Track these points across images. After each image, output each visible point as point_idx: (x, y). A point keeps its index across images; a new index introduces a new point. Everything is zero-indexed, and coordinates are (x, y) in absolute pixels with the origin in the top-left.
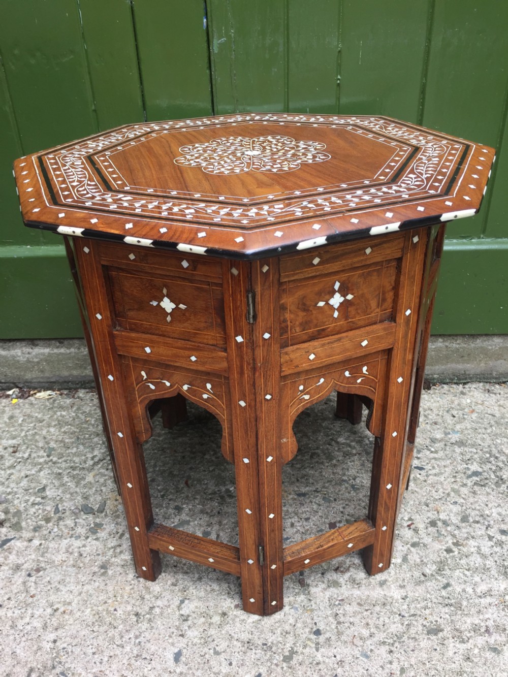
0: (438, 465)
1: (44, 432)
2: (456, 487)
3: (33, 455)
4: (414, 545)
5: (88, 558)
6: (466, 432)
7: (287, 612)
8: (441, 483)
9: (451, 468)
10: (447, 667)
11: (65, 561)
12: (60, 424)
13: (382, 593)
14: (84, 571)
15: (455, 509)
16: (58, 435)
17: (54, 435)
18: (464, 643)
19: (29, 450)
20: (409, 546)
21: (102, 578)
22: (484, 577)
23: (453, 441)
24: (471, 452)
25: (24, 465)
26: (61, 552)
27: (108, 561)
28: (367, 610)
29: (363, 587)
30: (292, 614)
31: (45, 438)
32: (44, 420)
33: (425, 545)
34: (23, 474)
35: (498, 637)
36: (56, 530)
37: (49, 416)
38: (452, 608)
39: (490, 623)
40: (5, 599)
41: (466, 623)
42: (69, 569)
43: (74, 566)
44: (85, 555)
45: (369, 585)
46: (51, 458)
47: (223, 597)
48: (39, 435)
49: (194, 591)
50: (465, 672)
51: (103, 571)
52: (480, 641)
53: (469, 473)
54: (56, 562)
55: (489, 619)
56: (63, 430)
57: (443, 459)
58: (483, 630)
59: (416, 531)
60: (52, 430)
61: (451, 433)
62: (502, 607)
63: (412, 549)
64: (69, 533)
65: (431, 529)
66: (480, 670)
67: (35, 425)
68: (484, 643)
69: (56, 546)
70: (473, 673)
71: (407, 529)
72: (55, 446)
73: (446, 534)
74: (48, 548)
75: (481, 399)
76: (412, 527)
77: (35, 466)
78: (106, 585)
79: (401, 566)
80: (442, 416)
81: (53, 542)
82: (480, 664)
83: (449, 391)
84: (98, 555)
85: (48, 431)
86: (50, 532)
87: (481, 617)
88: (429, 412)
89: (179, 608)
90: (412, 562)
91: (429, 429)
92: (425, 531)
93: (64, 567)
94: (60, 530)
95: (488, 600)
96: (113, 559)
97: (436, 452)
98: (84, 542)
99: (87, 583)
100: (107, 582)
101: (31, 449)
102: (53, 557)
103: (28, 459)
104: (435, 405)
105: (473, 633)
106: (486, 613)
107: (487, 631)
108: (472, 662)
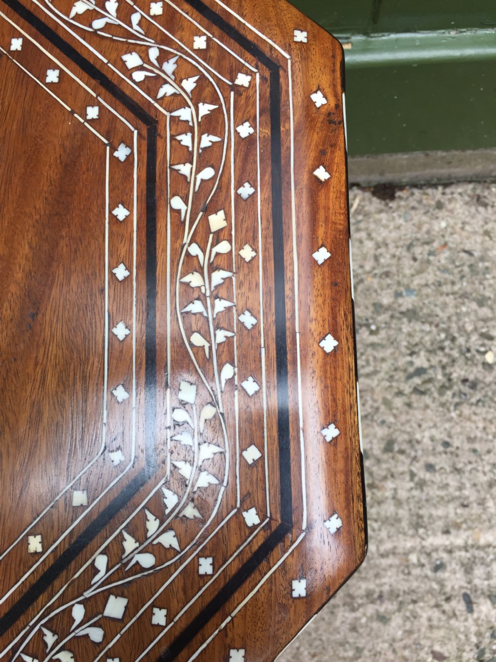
0: (375, 358)
2: (389, 397)
6: (425, 291)
8: (372, 390)
9: (390, 362)
10: (332, 638)
15: (381, 432)
18: (354, 611)
22: (393, 530)
23: (403, 309)
24: (422, 331)
35: (390, 606)
39: (386, 588)
50: (348, 642)
52: (371, 609)
53: (411, 370)
55: (385, 584)
57: (383, 346)
58: (376, 596)
61: (404, 293)
62: (402, 568)
66: (363, 640)
68: (374, 612)
70: (355, 643)
75: (463, 217)
80: (399, 259)
82: (364, 635)
83: (420, 202)
87: (378, 582)
91: (376, 286)
95: (391, 560)
97: (377, 332)
104: (394, 235)
105: (365, 600)
106: (384, 577)
107: (381, 597)
108: (357, 631)
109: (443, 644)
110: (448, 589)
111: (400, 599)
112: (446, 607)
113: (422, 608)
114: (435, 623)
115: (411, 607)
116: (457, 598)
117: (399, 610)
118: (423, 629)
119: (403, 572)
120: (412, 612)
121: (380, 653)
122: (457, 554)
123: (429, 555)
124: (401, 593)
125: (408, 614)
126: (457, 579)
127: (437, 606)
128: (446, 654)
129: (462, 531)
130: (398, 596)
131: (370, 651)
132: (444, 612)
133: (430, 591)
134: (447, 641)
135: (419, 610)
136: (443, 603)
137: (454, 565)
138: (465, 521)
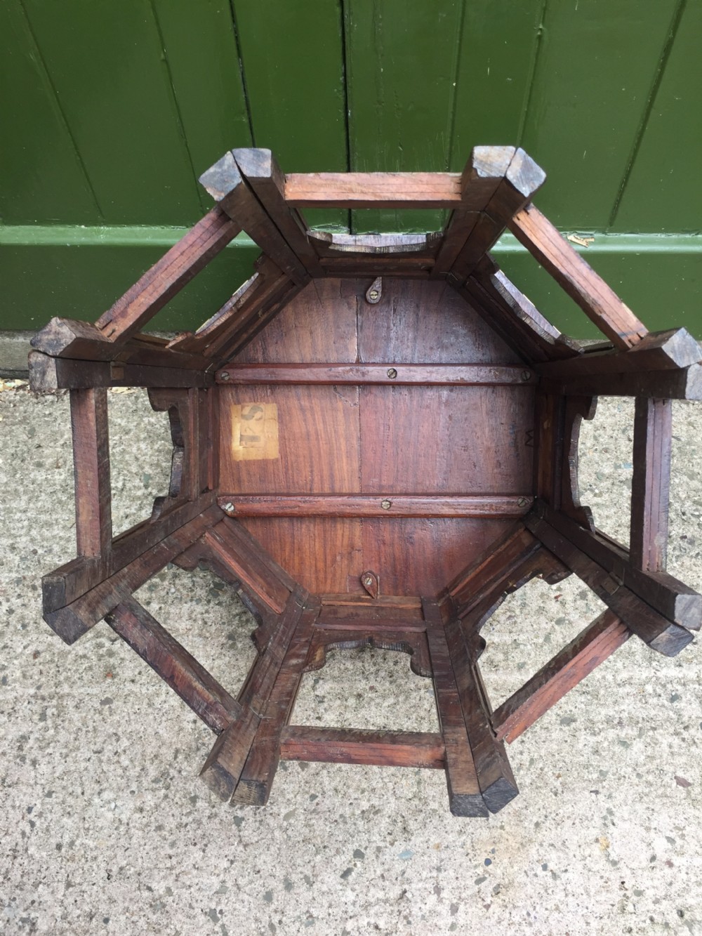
0: (600, 515)
1: (134, 449)
3: (129, 485)
4: (559, 622)
5: (214, 628)
7: (423, 696)
9: (614, 519)
10: (576, 760)
11: (190, 630)
12: (150, 437)
13: (520, 678)
14: (212, 642)
16: (151, 455)
17: (146, 454)
18: (595, 735)
19: (121, 478)
20: (553, 623)
21: (232, 652)
22: (627, 662)
23: (623, 478)
25: (121, 500)
26: (184, 619)
27: (235, 632)
28: (502, 696)
29: (501, 672)
30: (427, 698)
31: (137, 459)
32: (130, 430)
33: (570, 623)
34: (122, 513)
35: (630, 732)
36: (173, 590)
37: (135, 423)
38: (589, 697)
39: (625, 715)
40: (136, 673)
41: (600, 714)
42: (195, 639)
43: (200, 635)
44: (210, 624)
45: (507, 668)
46: (150, 489)
47: (357, 678)
48: (128, 453)
49: (328, 669)
50: (591, 765)
51: (230, 642)
52: (612, 734)
54: (181, 631)
55: (624, 710)
56: (156, 447)
57: (607, 507)
58: (616, 722)
59: (563, 604)
60: (143, 446)
61: (623, 466)
62: (639, 697)
63: (556, 627)
64: (188, 595)
65: (581, 603)
66: (607, 764)
67: (121, 438)
68: (615, 736)
69: (178, 611)
70: (599, 766)
71: (554, 601)
72: (151, 472)
73: (594, 610)
74: (169, 613)
76: (560, 599)
77: (133, 501)
78: (237, 660)
79: (542, 646)
80: (616, 439)
81: (173, 606)
82: (607, 758)
84: (224, 623)
85: (139, 449)
86: (168, 593)
87: (617, 708)
88: (601, 432)
89: (314, 688)
90: (554, 643)
91: (597, 459)
92: (573, 605)
93: (190, 637)
94: (178, 590)
95: (628, 689)
96: (240, 629)
97: (600, 495)
98: (206, 607)
99: (217, 658)
100: (238, 657)
101: (124, 475)
102: (177, 625)
103: (122, 490)
104: (610, 420)
105: (605, 725)
106: (622, 704)
107: (620, 723)
108: (600, 755)
109: (686, 771)
110: (685, 719)
111: (640, 725)
112: (685, 735)
113: (661, 735)
114: (676, 750)
115: (651, 733)
116: (696, 727)
117: (640, 736)
118: (665, 755)
119: (640, 700)
120: (652, 738)
121: (624, 777)
122: (691, 686)
123: (664, 686)
124: (640, 720)
125: (648, 740)
126: (693, 709)
127: (677, 734)
128: (690, 781)
129: (693, 665)
130: (638, 722)
131: (614, 774)
132: (683, 740)
133: (669, 720)
134: (690, 769)
135: (659, 737)
136: (682, 731)
137: (689, 696)
138: (696, 657)
